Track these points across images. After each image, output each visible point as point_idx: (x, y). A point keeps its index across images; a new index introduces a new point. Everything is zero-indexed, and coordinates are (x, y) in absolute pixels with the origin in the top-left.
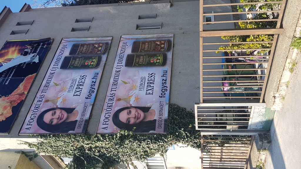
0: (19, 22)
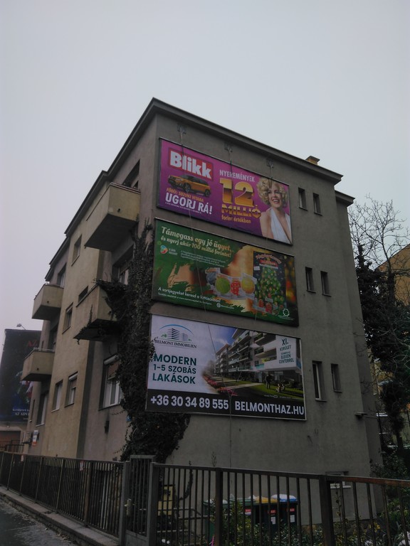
0: (320, 196)
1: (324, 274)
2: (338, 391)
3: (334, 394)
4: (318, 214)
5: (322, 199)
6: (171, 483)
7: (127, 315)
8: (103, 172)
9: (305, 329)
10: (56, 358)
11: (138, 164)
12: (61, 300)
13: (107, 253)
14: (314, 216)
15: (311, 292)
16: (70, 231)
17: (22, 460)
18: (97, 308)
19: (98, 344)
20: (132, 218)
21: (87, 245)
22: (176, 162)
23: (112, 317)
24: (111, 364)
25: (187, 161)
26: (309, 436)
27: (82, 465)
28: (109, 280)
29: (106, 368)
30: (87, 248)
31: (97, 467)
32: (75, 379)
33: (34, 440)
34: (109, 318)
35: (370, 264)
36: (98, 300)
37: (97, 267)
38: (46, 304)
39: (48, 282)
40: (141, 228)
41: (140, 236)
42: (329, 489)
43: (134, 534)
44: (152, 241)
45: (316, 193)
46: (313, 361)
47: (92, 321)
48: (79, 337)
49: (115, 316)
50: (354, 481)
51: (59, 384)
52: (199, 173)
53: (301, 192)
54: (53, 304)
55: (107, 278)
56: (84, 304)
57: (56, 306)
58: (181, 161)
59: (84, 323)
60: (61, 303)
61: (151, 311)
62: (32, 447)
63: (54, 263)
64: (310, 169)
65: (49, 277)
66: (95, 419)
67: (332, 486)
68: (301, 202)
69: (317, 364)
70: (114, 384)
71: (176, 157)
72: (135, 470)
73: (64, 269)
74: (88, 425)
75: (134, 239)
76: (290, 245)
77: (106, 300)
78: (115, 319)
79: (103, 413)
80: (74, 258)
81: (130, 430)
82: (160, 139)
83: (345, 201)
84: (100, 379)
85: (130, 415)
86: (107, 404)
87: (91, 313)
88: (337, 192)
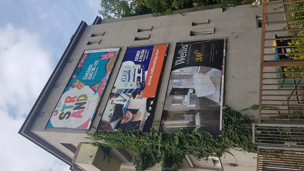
0: (93, 33)
1: (139, 31)
3: (209, 24)
14: (104, 36)
24: (193, 162)
29: (195, 166)
53: (89, 43)
68: (95, 44)
69: (192, 34)
76: (121, 49)
82: (45, 129)
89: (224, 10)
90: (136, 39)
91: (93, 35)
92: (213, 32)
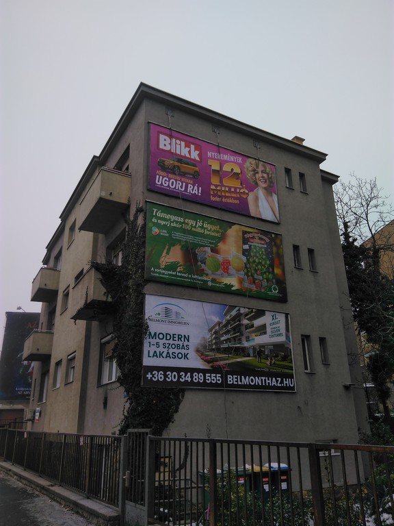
0: (305, 175)
1: (311, 251)
2: (326, 363)
3: (322, 366)
4: (304, 193)
5: (307, 178)
6: (167, 454)
7: (122, 296)
8: (95, 157)
9: (293, 304)
10: (55, 337)
11: (128, 148)
12: (58, 283)
13: (101, 236)
14: (300, 195)
15: (299, 269)
16: (65, 216)
17: (25, 437)
18: (93, 289)
19: (95, 324)
20: (124, 201)
21: (81, 228)
22: (165, 145)
23: (107, 297)
24: (108, 342)
25: (176, 143)
26: (299, 407)
27: (82, 440)
28: (104, 262)
29: (103, 346)
30: (82, 231)
31: (96, 441)
32: (74, 358)
33: (37, 418)
34: (104, 298)
35: (355, 240)
36: (93, 281)
37: (91, 249)
38: (44, 287)
39: (46, 266)
40: (133, 210)
41: (132, 218)
42: (318, 457)
43: (133, 504)
44: (143, 222)
45: (302, 172)
46: (302, 335)
47: (88, 302)
48: (75, 318)
49: (110, 296)
50: (342, 449)
51: (58, 364)
52: (188, 155)
53: (288, 171)
54: (51, 286)
55: (101, 260)
56: (80, 286)
57: (54, 288)
58: (170, 144)
59: (81, 304)
60: (58, 286)
61: (145, 291)
62: (35, 424)
63: (50, 247)
64: (295, 149)
65: (46, 261)
66: (94, 395)
67: (321, 454)
68: (287, 181)
69: (306, 338)
70: (111, 362)
71: (165, 140)
72: (133, 444)
73: (60, 253)
74: (88, 402)
75: (126, 221)
76: (278, 224)
77: (101, 281)
78: (110, 299)
79: (101, 390)
80: (69, 242)
81: (128, 405)
82: (149, 123)
83: (330, 179)
84: (98, 357)
85: (127, 391)
86: (105, 381)
87: (87, 294)
88: (322, 171)
89: (347, 388)
90: (296, 248)
91: (302, 176)
92: (309, 371)
